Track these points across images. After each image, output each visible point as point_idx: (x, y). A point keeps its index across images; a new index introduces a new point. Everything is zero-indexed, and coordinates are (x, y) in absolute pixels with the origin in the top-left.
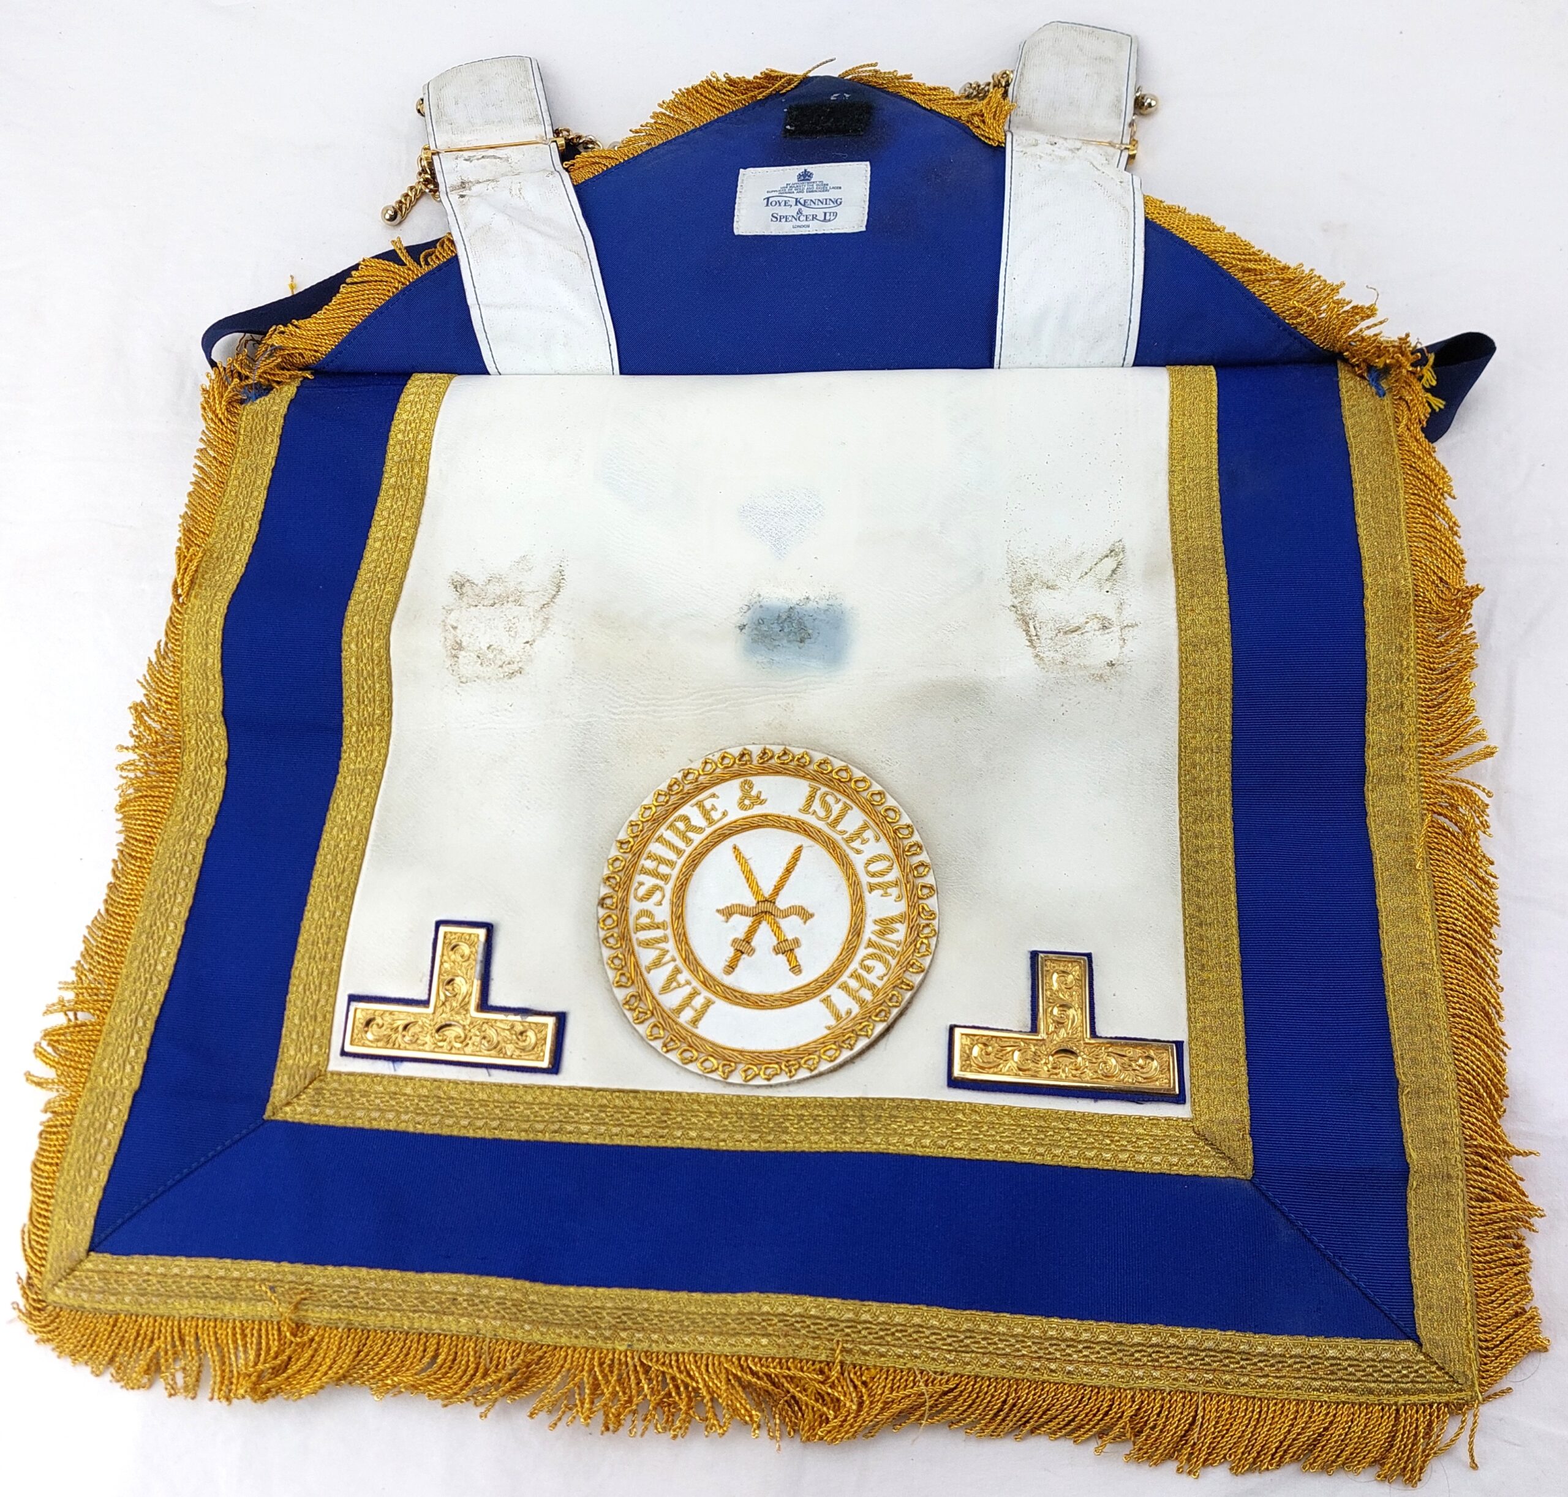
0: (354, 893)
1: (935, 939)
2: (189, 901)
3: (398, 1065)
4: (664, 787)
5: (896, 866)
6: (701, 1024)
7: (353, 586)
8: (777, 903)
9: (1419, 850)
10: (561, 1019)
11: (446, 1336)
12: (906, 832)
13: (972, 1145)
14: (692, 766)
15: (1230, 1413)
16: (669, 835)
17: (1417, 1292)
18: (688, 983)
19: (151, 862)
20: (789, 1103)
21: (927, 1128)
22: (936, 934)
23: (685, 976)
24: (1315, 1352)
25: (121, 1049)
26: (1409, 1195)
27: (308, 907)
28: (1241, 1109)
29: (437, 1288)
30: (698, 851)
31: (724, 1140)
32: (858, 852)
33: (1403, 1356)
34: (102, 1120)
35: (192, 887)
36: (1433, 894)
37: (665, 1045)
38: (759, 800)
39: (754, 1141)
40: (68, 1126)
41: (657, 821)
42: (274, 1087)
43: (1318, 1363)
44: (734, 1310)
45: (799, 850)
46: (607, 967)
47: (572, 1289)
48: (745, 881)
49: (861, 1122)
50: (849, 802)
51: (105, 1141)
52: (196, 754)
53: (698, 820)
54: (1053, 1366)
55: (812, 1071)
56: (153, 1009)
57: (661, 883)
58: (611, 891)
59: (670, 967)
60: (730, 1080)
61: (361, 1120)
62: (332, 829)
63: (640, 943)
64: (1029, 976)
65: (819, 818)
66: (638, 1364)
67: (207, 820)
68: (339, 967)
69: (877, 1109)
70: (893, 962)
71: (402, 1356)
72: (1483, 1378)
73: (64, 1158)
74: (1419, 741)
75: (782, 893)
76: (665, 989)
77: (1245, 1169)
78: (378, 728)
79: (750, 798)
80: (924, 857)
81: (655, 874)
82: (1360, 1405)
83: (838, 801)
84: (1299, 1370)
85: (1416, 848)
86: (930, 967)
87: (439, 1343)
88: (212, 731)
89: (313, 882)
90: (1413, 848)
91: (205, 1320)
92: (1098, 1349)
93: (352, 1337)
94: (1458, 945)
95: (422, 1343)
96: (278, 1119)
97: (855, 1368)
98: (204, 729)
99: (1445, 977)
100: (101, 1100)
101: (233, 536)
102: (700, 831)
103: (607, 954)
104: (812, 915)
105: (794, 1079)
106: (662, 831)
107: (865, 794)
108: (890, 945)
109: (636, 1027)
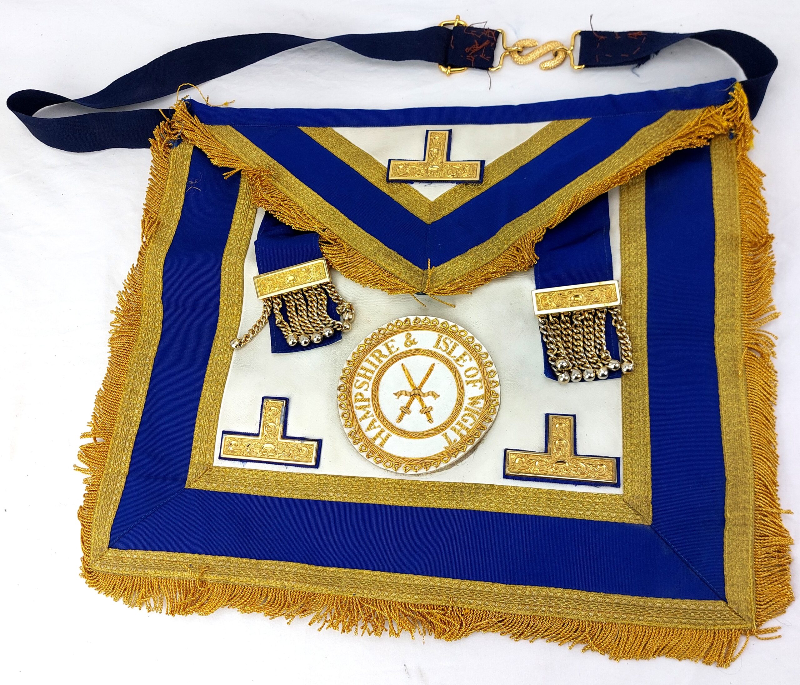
0: (224, 384)
1: (498, 407)
2: (147, 387)
3: (245, 463)
4: (369, 336)
5: (480, 372)
6: (385, 445)
7: (226, 242)
8: (422, 390)
9: (741, 367)
10: (320, 442)
11: (271, 589)
12: (485, 356)
13: (514, 507)
14: (383, 326)
15: (635, 633)
16: (372, 359)
17: (727, 578)
18: (379, 426)
19: (127, 367)
20: (427, 484)
21: (493, 498)
22: (500, 405)
23: (378, 423)
24: (676, 606)
25: (119, 456)
26: (725, 533)
27: (203, 391)
28: (647, 491)
29: (266, 567)
30: (385, 366)
31: (396, 501)
32: (461, 366)
33: (718, 608)
34: (113, 489)
35: (148, 381)
36: (746, 388)
37: (368, 455)
38: (414, 342)
39: (410, 502)
40: (96, 491)
41: (366, 352)
42: (189, 473)
43: (677, 611)
44: (402, 582)
45: (433, 365)
46: (341, 418)
47: (328, 568)
48: (407, 380)
49: (461, 495)
50: (457, 342)
51: (114, 499)
52: (148, 317)
53: (385, 351)
54: (551, 610)
55: (436, 467)
56: (133, 438)
57: (367, 381)
58: (344, 383)
59: (372, 418)
60: (398, 472)
61: (228, 489)
62: (214, 355)
63: (357, 408)
64: (545, 426)
65: (443, 351)
66: (358, 603)
67: (153, 349)
68: (218, 418)
69: (469, 488)
70: (477, 418)
71: (251, 597)
72: (758, 618)
73: (96, 506)
74: (742, 312)
75: (425, 386)
76: (368, 429)
77: (648, 521)
78: (236, 308)
79: (410, 341)
80: (493, 368)
81: (365, 376)
82: (697, 630)
83: (451, 342)
84: (668, 614)
85: (739, 365)
86: (495, 419)
87: (268, 592)
88: (156, 306)
89: (205, 379)
90: (737, 365)
91: (162, 579)
92: (572, 602)
93: (228, 588)
94: (757, 413)
95: (260, 591)
96: (191, 488)
97: (458, 608)
98: (152, 305)
99: (751, 429)
100: (111, 479)
101: (169, 216)
102: (386, 356)
103: (341, 411)
104: (439, 396)
105: (428, 471)
106: (368, 356)
107: (464, 338)
108: (476, 409)
109: (354, 446)
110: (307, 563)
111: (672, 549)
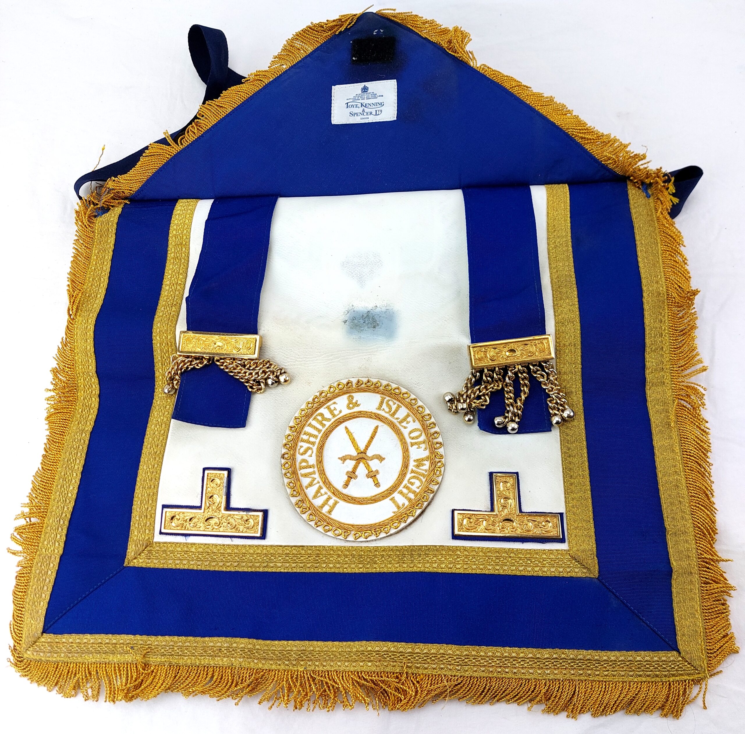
0: (163, 456)
1: (443, 468)
2: (83, 462)
3: (187, 537)
4: (311, 400)
5: (423, 434)
6: (333, 513)
7: (156, 309)
8: (367, 454)
9: (672, 417)
10: (265, 513)
11: (217, 667)
12: (428, 417)
13: (465, 566)
14: (324, 389)
15: (591, 689)
16: (314, 423)
17: (678, 628)
18: (326, 493)
19: (64, 444)
20: (376, 549)
21: (443, 559)
22: (444, 465)
23: (324, 490)
24: (631, 658)
25: (53, 535)
26: (673, 583)
27: (141, 463)
28: (592, 544)
29: (212, 644)
30: (328, 430)
31: (346, 568)
32: (405, 428)
33: (672, 659)
34: (46, 570)
35: (84, 455)
36: (679, 438)
37: (316, 524)
38: (357, 404)
39: (361, 568)
40: (29, 573)
41: (308, 416)
42: (128, 550)
43: (632, 663)
44: (355, 650)
45: (377, 427)
46: (287, 487)
47: (276, 642)
48: (351, 443)
49: (411, 557)
50: (400, 404)
51: (48, 580)
52: (84, 392)
53: (327, 415)
54: (507, 670)
55: (387, 533)
56: (68, 515)
57: (311, 446)
58: (287, 450)
59: (318, 485)
60: (347, 539)
61: (171, 564)
62: (151, 426)
63: (302, 475)
64: (489, 484)
65: (386, 412)
66: (310, 677)
67: (90, 424)
68: (157, 491)
69: (419, 551)
70: (424, 480)
71: (196, 678)
72: (709, 667)
73: (28, 589)
74: (671, 365)
75: (369, 449)
76: (315, 497)
77: (595, 573)
79: (352, 403)
80: (437, 429)
81: (308, 442)
82: (652, 682)
83: (395, 404)
84: (623, 667)
85: (671, 416)
86: (441, 481)
87: (213, 671)
88: (91, 380)
89: (143, 451)
90: (669, 416)
91: (100, 663)
92: (528, 661)
93: (172, 669)
94: (692, 462)
95: (205, 671)
96: (131, 565)
97: (413, 675)
98: (87, 379)
99: (686, 478)
100: (45, 560)
101: (96, 285)
102: (329, 420)
103: (286, 481)
104: (384, 459)
105: (378, 538)
106: (311, 421)
107: (407, 400)
108: (422, 471)
109: (302, 515)
110: (254, 638)
111: (621, 601)
